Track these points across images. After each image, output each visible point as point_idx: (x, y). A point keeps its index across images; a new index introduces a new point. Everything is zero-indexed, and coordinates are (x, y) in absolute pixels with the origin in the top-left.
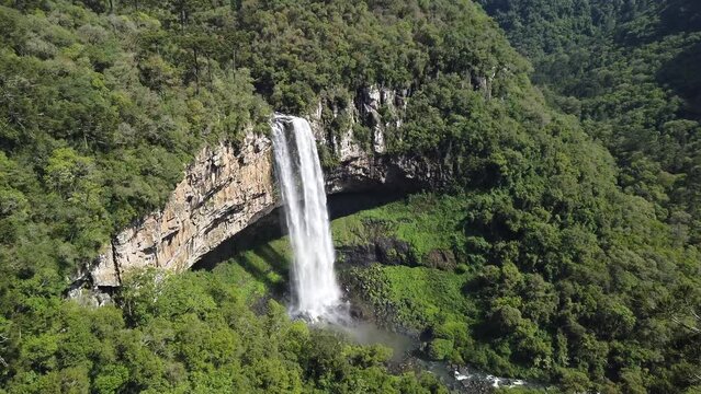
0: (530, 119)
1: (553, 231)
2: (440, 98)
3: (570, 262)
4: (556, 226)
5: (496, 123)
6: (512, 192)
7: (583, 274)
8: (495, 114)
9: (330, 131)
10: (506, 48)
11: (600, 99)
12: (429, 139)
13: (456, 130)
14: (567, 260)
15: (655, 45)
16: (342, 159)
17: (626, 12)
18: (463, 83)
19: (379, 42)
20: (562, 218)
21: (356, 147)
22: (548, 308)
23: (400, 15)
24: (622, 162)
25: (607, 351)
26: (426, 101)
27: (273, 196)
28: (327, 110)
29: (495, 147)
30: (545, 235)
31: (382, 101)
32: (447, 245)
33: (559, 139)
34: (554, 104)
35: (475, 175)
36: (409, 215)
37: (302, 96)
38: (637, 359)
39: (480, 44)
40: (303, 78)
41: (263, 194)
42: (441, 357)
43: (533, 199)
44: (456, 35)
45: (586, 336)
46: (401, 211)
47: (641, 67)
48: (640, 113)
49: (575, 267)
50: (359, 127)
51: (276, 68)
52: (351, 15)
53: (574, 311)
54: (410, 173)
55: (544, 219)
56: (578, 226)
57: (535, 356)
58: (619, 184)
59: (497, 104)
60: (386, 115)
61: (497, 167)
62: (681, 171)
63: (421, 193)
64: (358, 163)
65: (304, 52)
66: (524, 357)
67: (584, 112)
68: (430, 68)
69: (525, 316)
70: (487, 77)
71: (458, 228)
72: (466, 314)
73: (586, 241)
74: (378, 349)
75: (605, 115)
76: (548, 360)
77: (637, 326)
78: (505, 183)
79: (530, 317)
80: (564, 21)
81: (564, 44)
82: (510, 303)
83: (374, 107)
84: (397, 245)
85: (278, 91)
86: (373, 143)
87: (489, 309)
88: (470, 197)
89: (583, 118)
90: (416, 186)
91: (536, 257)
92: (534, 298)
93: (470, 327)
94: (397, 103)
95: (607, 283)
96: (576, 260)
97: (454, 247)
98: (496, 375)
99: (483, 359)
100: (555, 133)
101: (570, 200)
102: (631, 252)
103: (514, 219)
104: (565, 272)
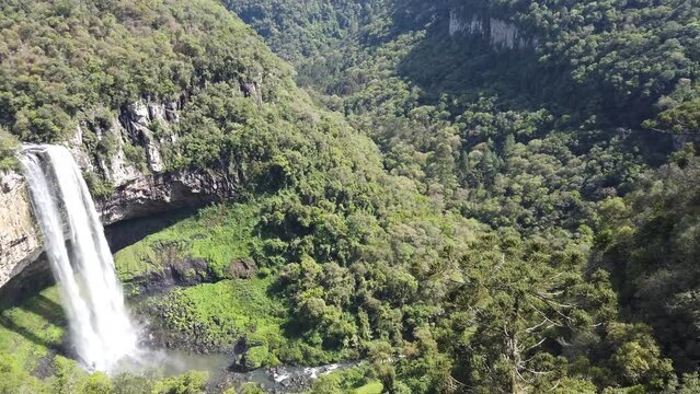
0: (302, 119)
1: (339, 220)
2: (213, 108)
3: (358, 244)
4: (341, 214)
5: (272, 126)
6: (298, 190)
7: (371, 253)
8: (270, 118)
9: (95, 156)
10: (268, 55)
11: (357, 95)
12: (209, 151)
13: (235, 138)
14: (356, 243)
15: (392, 44)
16: (117, 183)
17: (364, 17)
18: (233, 91)
19: (136, 55)
20: (345, 206)
21: (131, 169)
22: (346, 291)
23: (155, 26)
24: (384, 149)
25: (401, 316)
26: (199, 113)
27: (38, 238)
28: (89, 133)
29: (275, 149)
30: (333, 224)
31: (151, 117)
32: (246, 253)
33: (330, 135)
34: (321, 103)
35: (261, 179)
36: (202, 231)
37: (54, 121)
38: (424, 317)
39: (242, 51)
40: (52, 101)
41: (24, 239)
42: (258, 365)
43: (317, 194)
44: (217, 44)
45: (382, 308)
46: (193, 227)
47: (385, 64)
48: (390, 104)
49: (363, 248)
50: (129, 146)
51: (14, 93)
52: (97, 28)
53: (369, 288)
54: (195, 187)
55: (330, 210)
56: (359, 210)
57: (343, 338)
58: (386, 168)
59: (269, 108)
60: (158, 131)
61: (280, 168)
62: (430, 150)
63: (210, 205)
64: (136, 186)
65: (47, 72)
66: (333, 343)
67: (346, 108)
68: (196, 78)
69: (329, 303)
70: (255, 83)
71: (254, 234)
72: (275, 316)
73: (368, 223)
74: (192, 377)
75: (363, 108)
76: (355, 338)
77: (420, 288)
78: (290, 183)
79: (333, 303)
80: (315, 26)
81: (319, 47)
82: (313, 294)
83: (143, 124)
84: (194, 264)
85: (22, 118)
86: (149, 162)
87: (295, 305)
88: (260, 202)
89: (347, 114)
90: (204, 200)
91: (329, 247)
92: (334, 285)
93: (281, 327)
94: (168, 118)
95: (391, 257)
96: (363, 241)
97: (253, 254)
98: (312, 366)
99: (299, 355)
100: (326, 130)
101: (348, 189)
102: (404, 226)
103: (304, 215)
104: (355, 255)
